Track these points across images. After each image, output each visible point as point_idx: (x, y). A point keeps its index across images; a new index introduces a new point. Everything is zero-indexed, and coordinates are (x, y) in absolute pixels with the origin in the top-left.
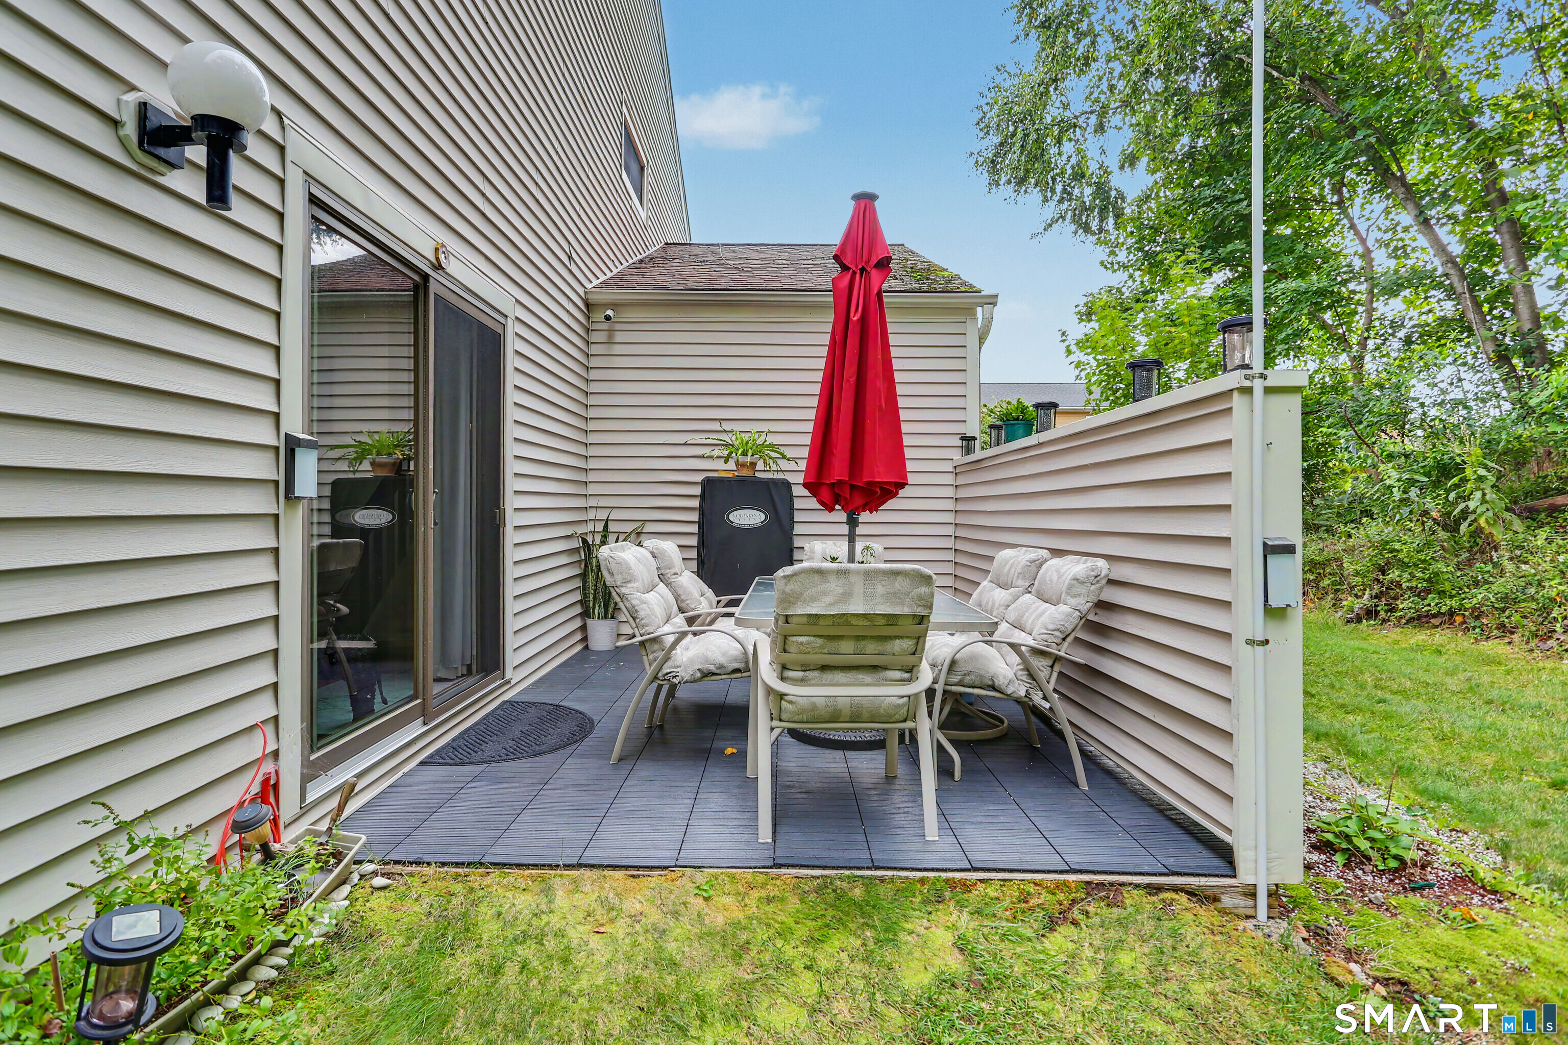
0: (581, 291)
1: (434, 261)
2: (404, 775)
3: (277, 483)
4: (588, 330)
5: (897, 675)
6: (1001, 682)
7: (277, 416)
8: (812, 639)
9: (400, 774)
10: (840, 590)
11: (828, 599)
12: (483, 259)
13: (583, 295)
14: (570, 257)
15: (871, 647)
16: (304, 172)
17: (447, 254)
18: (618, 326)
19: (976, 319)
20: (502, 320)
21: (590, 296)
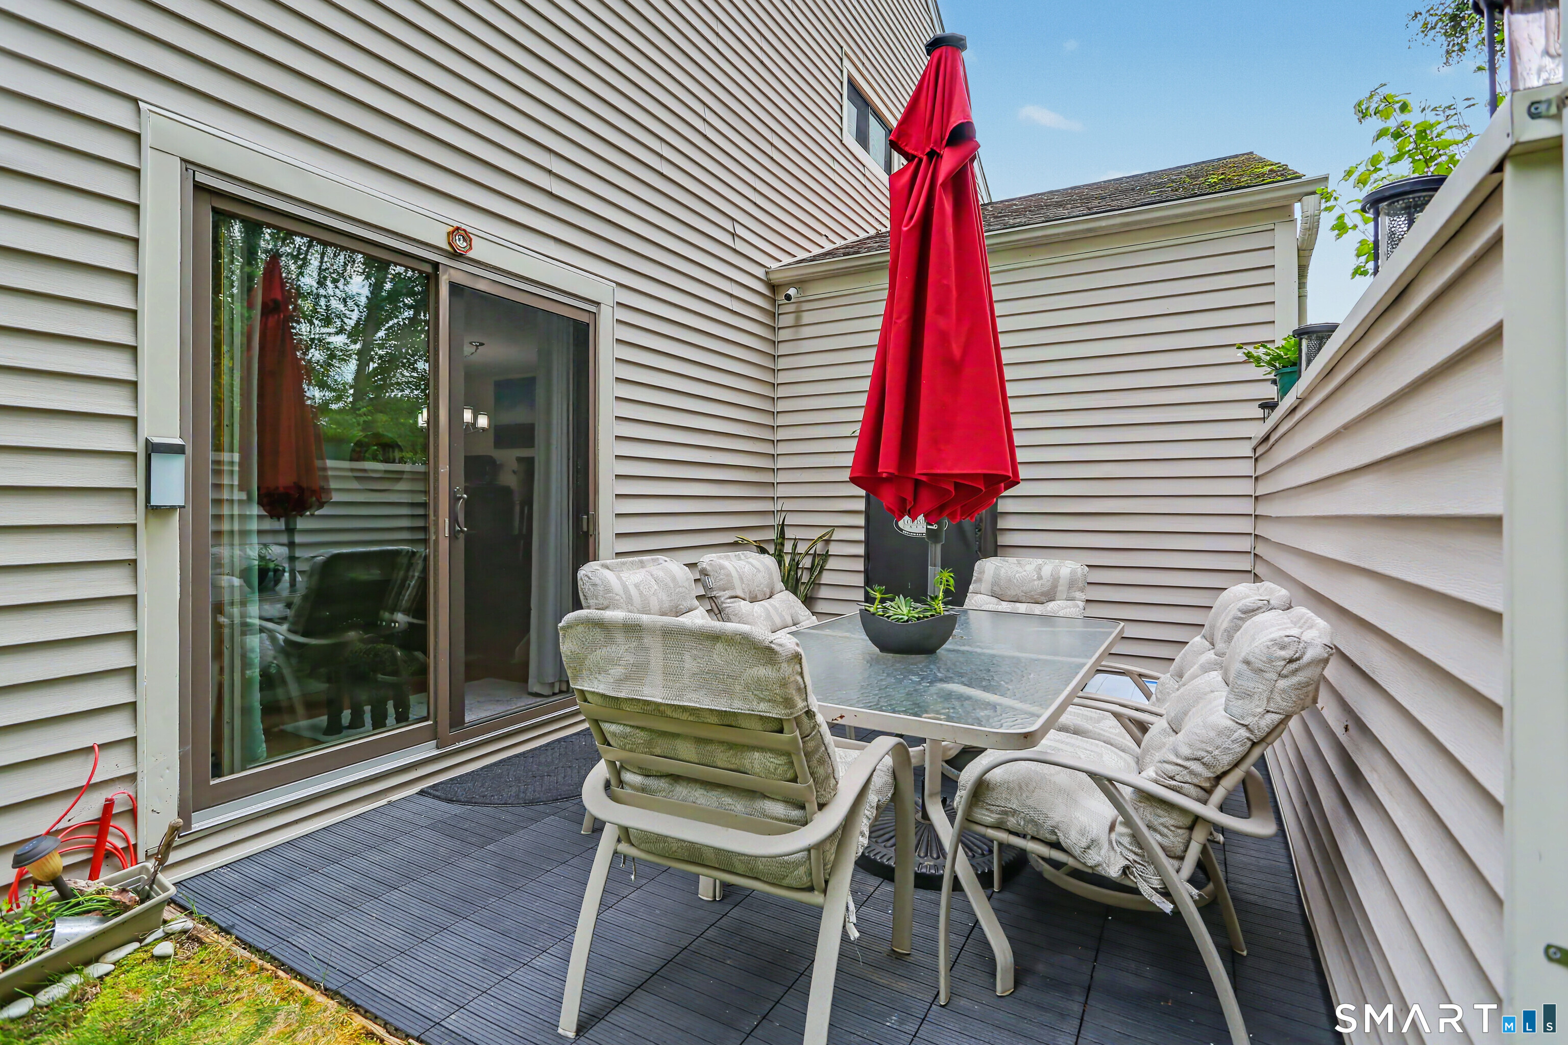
0: (760, 272)
1: (448, 248)
2: (390, 803)
3: (135, 490)
4: (773, 315)
5: (778, 809)
6: (1072, 839)
7: (135, 420)
8: (628, 730)
9: (384, 802)
10: (630, 659)
11: (617, 671)
12: (552, 243)
13: (763, 277)
14: (734, 235)
15: (722, 757)
16: (182, 160)
17: (467, 237)
18: (806, 306)
19: (1293, 221)
20: (593, 309)
21: (772, 276)
